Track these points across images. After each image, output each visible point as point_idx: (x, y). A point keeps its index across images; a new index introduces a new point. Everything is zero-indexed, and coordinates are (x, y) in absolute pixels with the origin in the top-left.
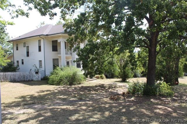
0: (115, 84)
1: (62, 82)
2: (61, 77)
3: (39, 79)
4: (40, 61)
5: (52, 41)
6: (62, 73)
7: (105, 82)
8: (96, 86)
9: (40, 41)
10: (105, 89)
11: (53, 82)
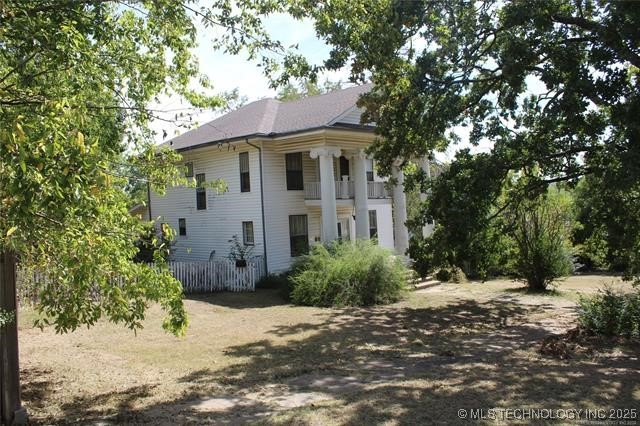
0: (509, 300)
1: (339, 295)
2: (334, 279)
3: (249, 285)
4: (248, 225)
5: (287, 155)
6: (335, 265)
7: (474, 292)
8: (456, 309)
9: (244, 156)
10: (488, 316)
11: (307, 294)
